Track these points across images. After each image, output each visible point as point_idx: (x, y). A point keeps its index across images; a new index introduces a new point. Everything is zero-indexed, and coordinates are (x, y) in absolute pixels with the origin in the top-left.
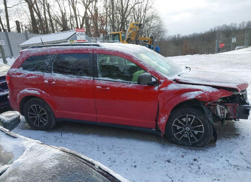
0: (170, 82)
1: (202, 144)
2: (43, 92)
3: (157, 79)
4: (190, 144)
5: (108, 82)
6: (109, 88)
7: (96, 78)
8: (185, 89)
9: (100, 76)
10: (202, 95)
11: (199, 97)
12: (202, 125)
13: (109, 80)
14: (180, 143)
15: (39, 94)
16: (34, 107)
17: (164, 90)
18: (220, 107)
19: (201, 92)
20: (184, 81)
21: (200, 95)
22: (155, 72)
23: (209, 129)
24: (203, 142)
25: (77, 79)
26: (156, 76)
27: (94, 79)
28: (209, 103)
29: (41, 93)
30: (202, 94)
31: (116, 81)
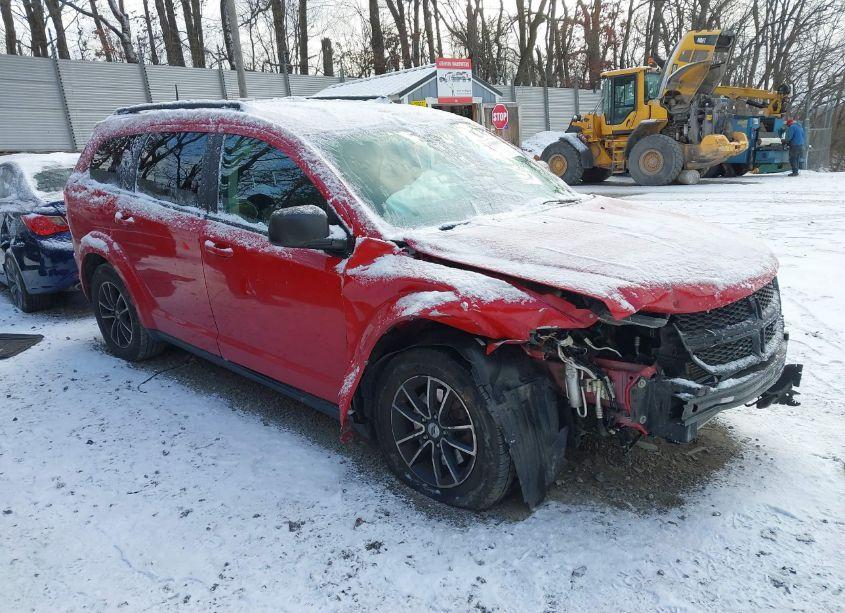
0: (385, 249)
1: (471, 498)
2: (116, 246)
3: (351, 231)
4: (437, 488)
5: (233, 228)
6: (229, 250)
7: (211, 214)
8: (409, 279)
9: (220, 209)
10: (448, 306)
11: (435, 313)
12: (471, 427)
13: (238, 222)
14: (408, 476)
15: (106, 250)
16: (106, 286)
17: (354, 276)
18: (579, 371)
19: (449, 297)
20: (429, 250)
21: (439, 308)
22: (348, 208)
23: (488, 445)
24: (474, 493)
25: (173, 214)
26: (350, 222)
27: (206, 217)
28: (499, 344)
29: (110, 245)
30: (447, 303)
31: (253, 230)
